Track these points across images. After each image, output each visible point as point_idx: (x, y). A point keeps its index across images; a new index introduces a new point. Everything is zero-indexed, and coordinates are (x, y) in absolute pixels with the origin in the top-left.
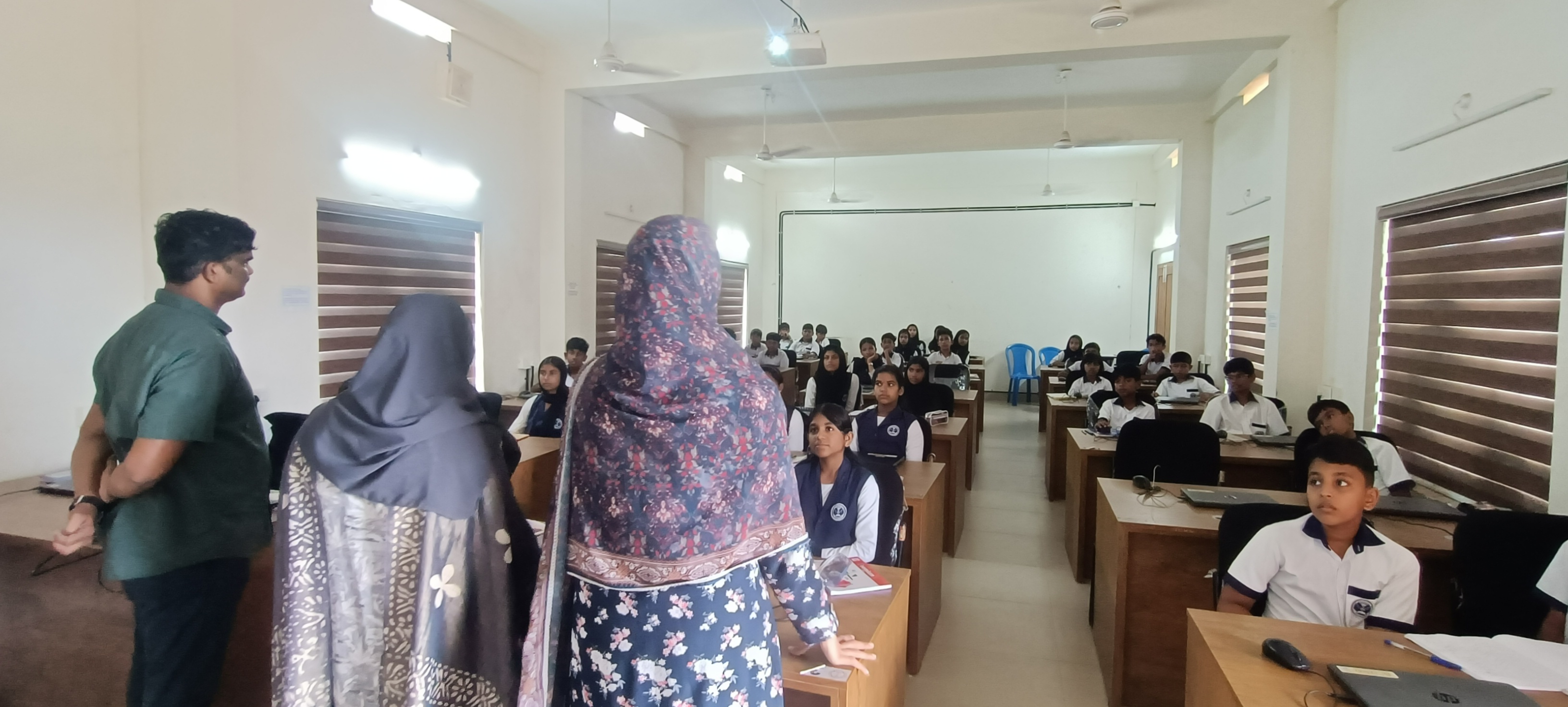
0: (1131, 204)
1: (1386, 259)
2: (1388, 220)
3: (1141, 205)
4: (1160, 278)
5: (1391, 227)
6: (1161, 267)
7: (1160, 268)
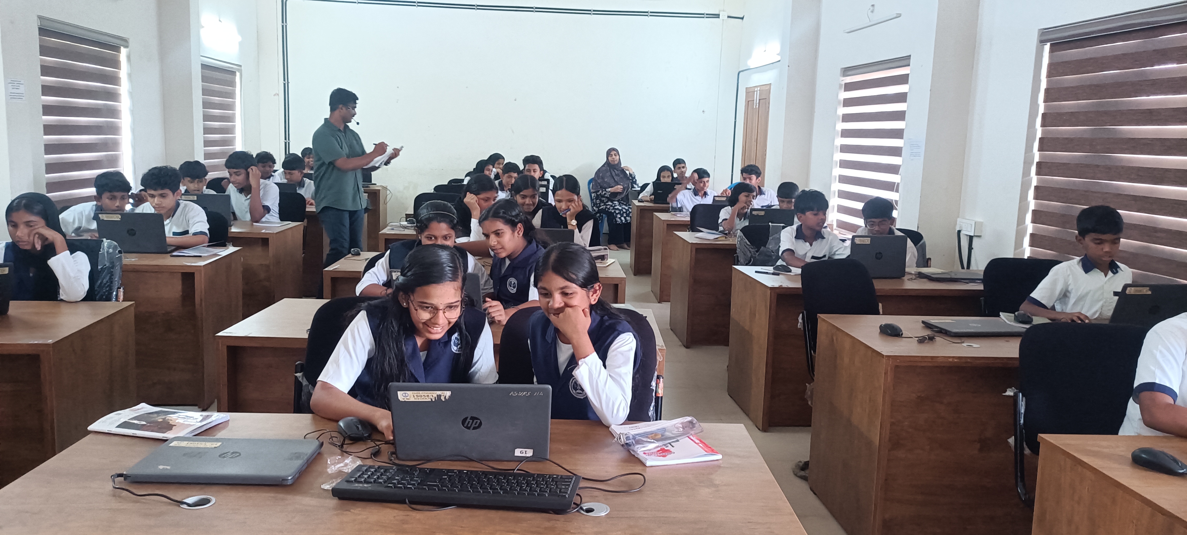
0: (717, 16)
1: (1044, 85)
2: (1049, 44)
3: (729, 17)
4: (748, 103)
5: (1052, 51)
6: (751, 90)
7: (749, 92)
